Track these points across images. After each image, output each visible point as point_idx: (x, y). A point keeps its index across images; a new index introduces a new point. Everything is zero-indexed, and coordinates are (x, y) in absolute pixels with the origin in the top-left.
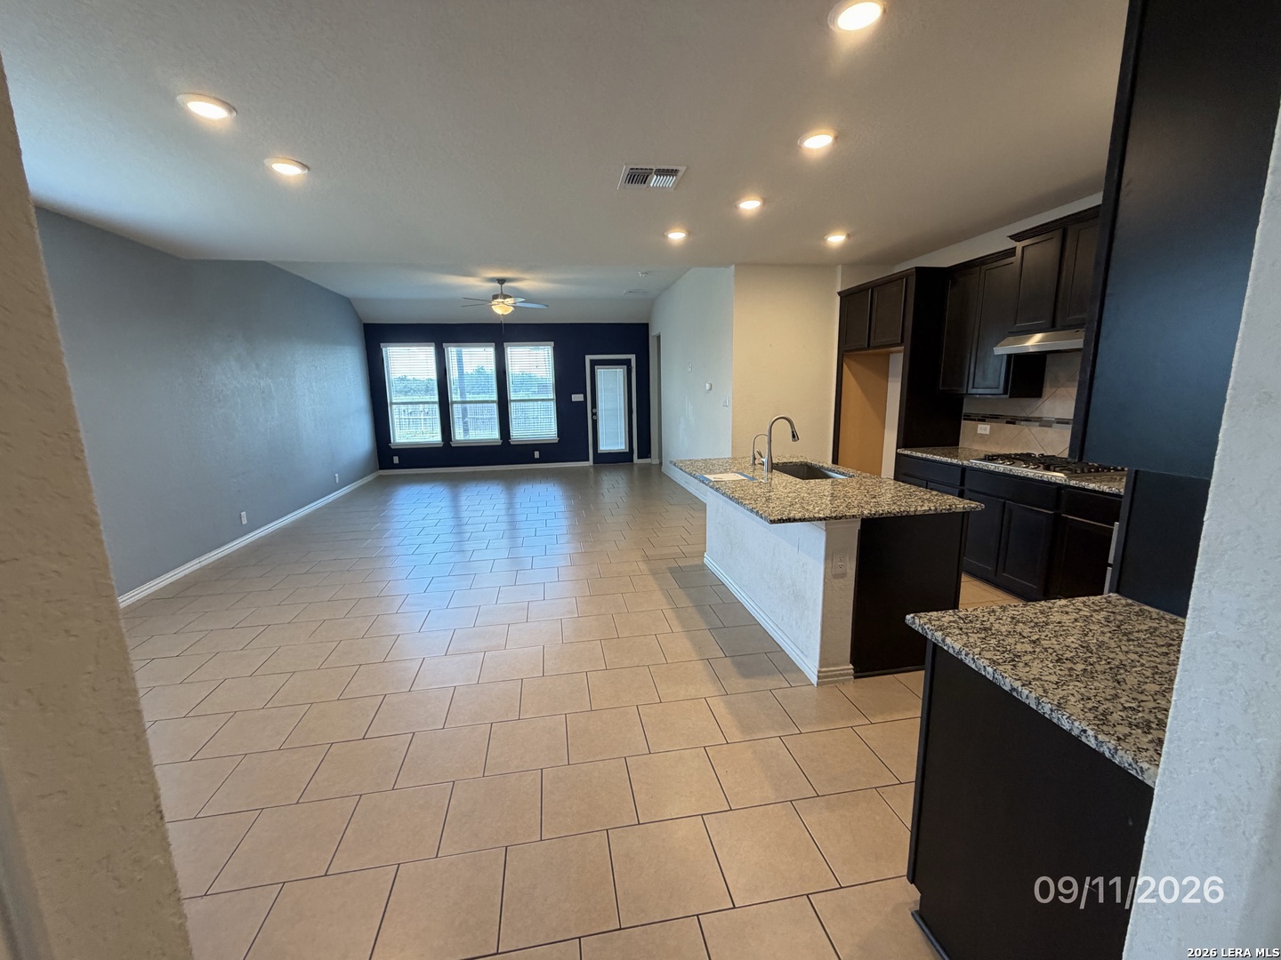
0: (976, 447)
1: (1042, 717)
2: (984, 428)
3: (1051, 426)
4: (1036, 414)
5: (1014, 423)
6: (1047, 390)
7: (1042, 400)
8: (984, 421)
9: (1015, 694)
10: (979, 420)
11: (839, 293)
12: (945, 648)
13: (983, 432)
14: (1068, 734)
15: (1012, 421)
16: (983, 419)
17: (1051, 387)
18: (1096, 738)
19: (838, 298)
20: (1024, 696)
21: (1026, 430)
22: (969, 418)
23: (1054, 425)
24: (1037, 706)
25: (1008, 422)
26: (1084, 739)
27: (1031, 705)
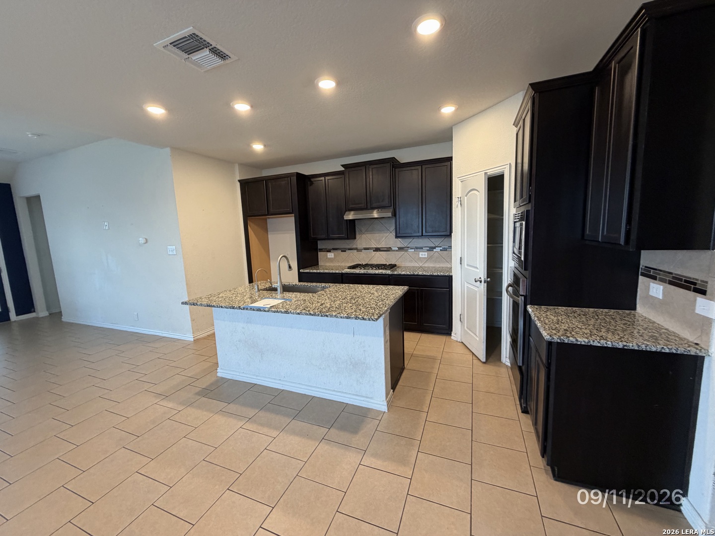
0: (328, 264)
1: (642, 351)
2: (331, 255)
3: (361, 251)
4: (354, 246)
5: (345, 251)
6: (358, 236)
7: (356, 240)
8: (330, 251)
9: (626, 348)
10: (327, 251)
11: (239, 181)
12: (579, 343)
13: (330, 257)
14: (656, 352)
15: (344, 250)
16: (329, 251)
17: (359, 234)
18: (668, 348)
19: (238, 184)
20: (631, 346)
21: (351, 254)
22: (321, 250)
23: (363, 251)
24: (638, 348)
25: (342, 251)
26: (663, 351)
27: (635, 349)
